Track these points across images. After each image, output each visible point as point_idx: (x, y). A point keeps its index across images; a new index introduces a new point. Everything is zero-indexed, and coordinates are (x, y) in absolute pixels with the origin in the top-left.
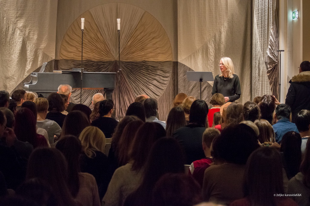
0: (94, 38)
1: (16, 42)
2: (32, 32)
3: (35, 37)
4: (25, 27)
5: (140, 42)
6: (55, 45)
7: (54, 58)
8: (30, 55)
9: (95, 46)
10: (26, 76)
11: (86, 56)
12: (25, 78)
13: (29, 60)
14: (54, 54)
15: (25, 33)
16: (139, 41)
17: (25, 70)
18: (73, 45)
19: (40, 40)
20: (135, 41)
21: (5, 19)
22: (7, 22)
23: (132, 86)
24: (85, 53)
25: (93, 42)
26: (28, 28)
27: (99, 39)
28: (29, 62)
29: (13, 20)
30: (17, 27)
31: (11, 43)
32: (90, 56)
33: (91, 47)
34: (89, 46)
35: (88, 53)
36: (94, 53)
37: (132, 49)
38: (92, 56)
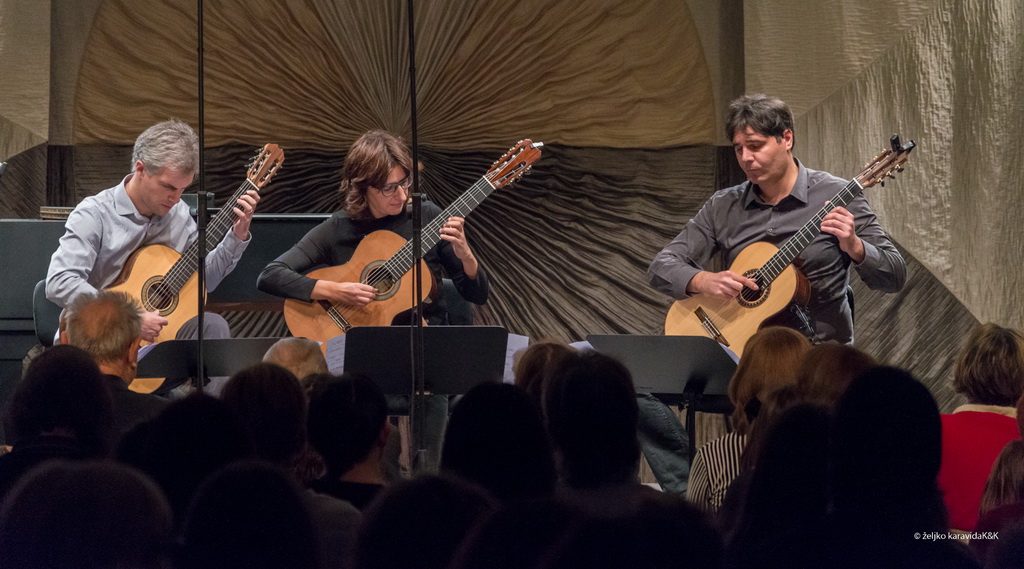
0: (268, 22)
5: (526, 41)
6: (47, 62)
7: (46, 138)
9: (278, 68)
11: (228, 124)
14: (42, 115)
16: (524, 37)
18: (153, 63)
20: (503, 34)
24: (220, 106)
25: (264, 45)
27: (299, 26)
32: (250, 124)
33: (250, 73)
34: (245, 69)
35: (235, 106)
36: (271, 108)
37: (487, 79)
38: (259, 122)
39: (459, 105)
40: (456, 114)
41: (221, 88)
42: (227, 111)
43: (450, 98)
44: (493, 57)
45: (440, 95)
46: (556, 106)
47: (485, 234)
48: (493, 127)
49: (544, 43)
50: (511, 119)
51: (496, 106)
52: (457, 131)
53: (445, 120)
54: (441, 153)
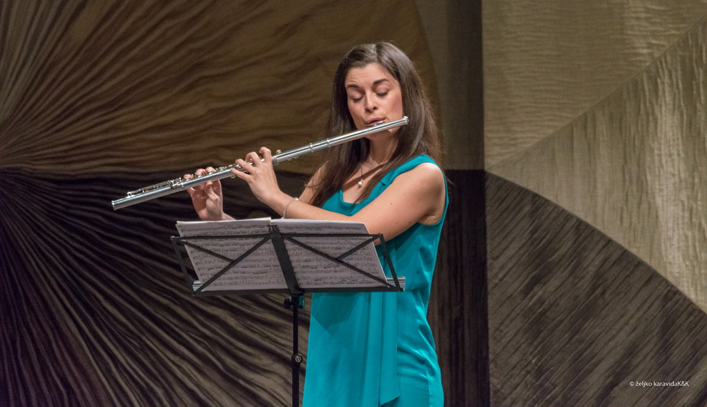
39: (70, 110)
40: (62, 124)
43: (57, 100)
44: (120, 41)
45: (42, 94)
46: (210, 111)
47: (107, 297)
49: (194, 19)
50: (146, 130)
51: (121, 112)
52: (66, 147)
53: (50, 131)
54: (44, 180)
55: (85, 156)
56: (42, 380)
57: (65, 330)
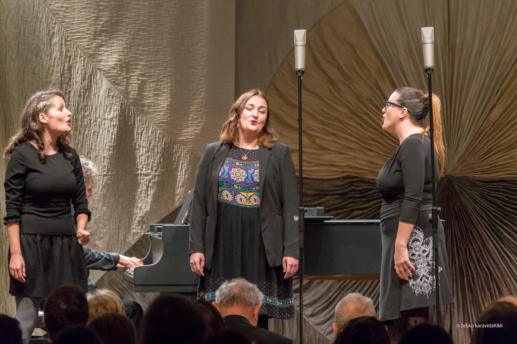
1: (99, 120)
2: (152, 85)
3: (164, 102)
4: (125, 66)
8: (148, 165)
9: (375, 129)
10: (137, 238)
11: (345, 164)
12: (133, 242)
13: (143, 181)
15: (127, 89)
17: (130, 215)
19: (178, 109)
21: (56, 40)
22: (64, 50)
23: (507, 264)
25: (367, 115)
26: (137, 72)
28: (144, 188)
29: (84, 43)
30: (100, 69)
31: (79, 122)
32: (358, 164)
33: (359, 132)
34: (356, 131)
35: (349, 153)
36: (371, 154)
37: (508, 133)
38: (365, 163)
40: (486, 157)
41: (341, 142)
42: (344, 156)
43: (484, 146)
44: (511, 121)
45: (477, 144)
47: (506, 231)
48: (512, 164)
51: (514, 150)
52: (488, 167)
53: (481, 160)
54: (478, 181)
55: (496, 171)
56: (478, 267)
57: (488, 246)
